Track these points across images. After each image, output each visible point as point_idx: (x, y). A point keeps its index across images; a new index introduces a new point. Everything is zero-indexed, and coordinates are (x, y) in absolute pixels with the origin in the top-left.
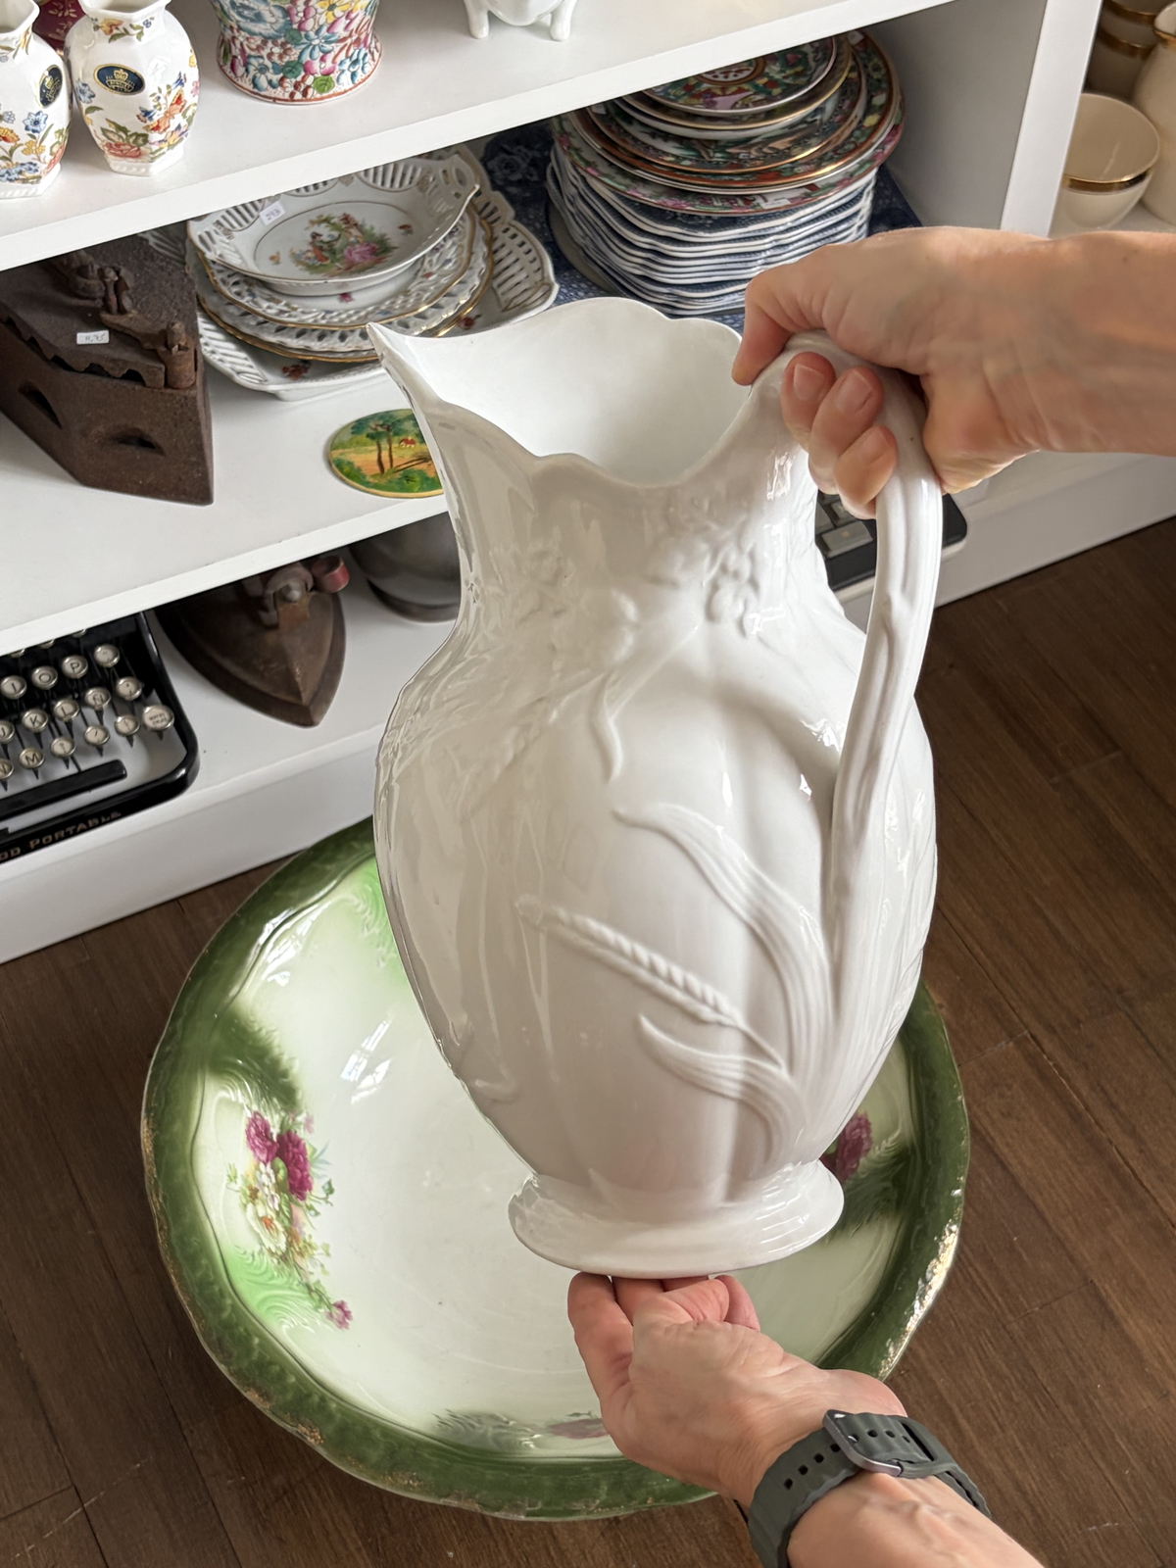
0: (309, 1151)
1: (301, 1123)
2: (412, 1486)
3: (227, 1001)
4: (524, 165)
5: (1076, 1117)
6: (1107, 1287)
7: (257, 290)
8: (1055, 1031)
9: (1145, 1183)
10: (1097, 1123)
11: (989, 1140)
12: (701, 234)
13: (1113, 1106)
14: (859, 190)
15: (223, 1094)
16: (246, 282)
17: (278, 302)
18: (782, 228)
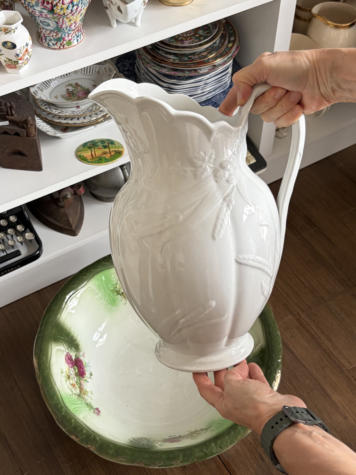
0: (84, 363)
1: (81, 355)
2: (123, 461)
3: (57, 319)
4: (128, 65)
5: (313, 336)
6: (326, 386)
7: (51, 107)
8: (304, 311)
9: (335, 355)
10: (319, 338)
11: (287, 345)
12: (183, 82)
13: (323, 332)
14: (228, 66)
15: (57, 347)
16: (48, 104)
17: (58, 110)
18: (206, 79)
